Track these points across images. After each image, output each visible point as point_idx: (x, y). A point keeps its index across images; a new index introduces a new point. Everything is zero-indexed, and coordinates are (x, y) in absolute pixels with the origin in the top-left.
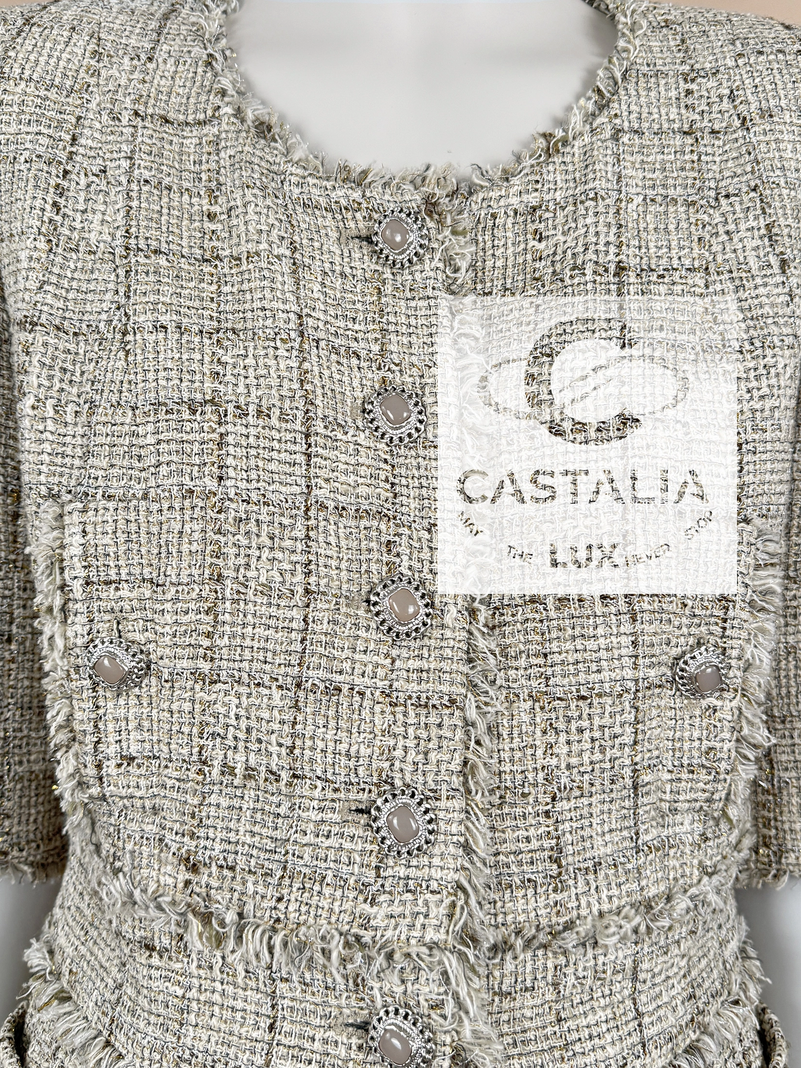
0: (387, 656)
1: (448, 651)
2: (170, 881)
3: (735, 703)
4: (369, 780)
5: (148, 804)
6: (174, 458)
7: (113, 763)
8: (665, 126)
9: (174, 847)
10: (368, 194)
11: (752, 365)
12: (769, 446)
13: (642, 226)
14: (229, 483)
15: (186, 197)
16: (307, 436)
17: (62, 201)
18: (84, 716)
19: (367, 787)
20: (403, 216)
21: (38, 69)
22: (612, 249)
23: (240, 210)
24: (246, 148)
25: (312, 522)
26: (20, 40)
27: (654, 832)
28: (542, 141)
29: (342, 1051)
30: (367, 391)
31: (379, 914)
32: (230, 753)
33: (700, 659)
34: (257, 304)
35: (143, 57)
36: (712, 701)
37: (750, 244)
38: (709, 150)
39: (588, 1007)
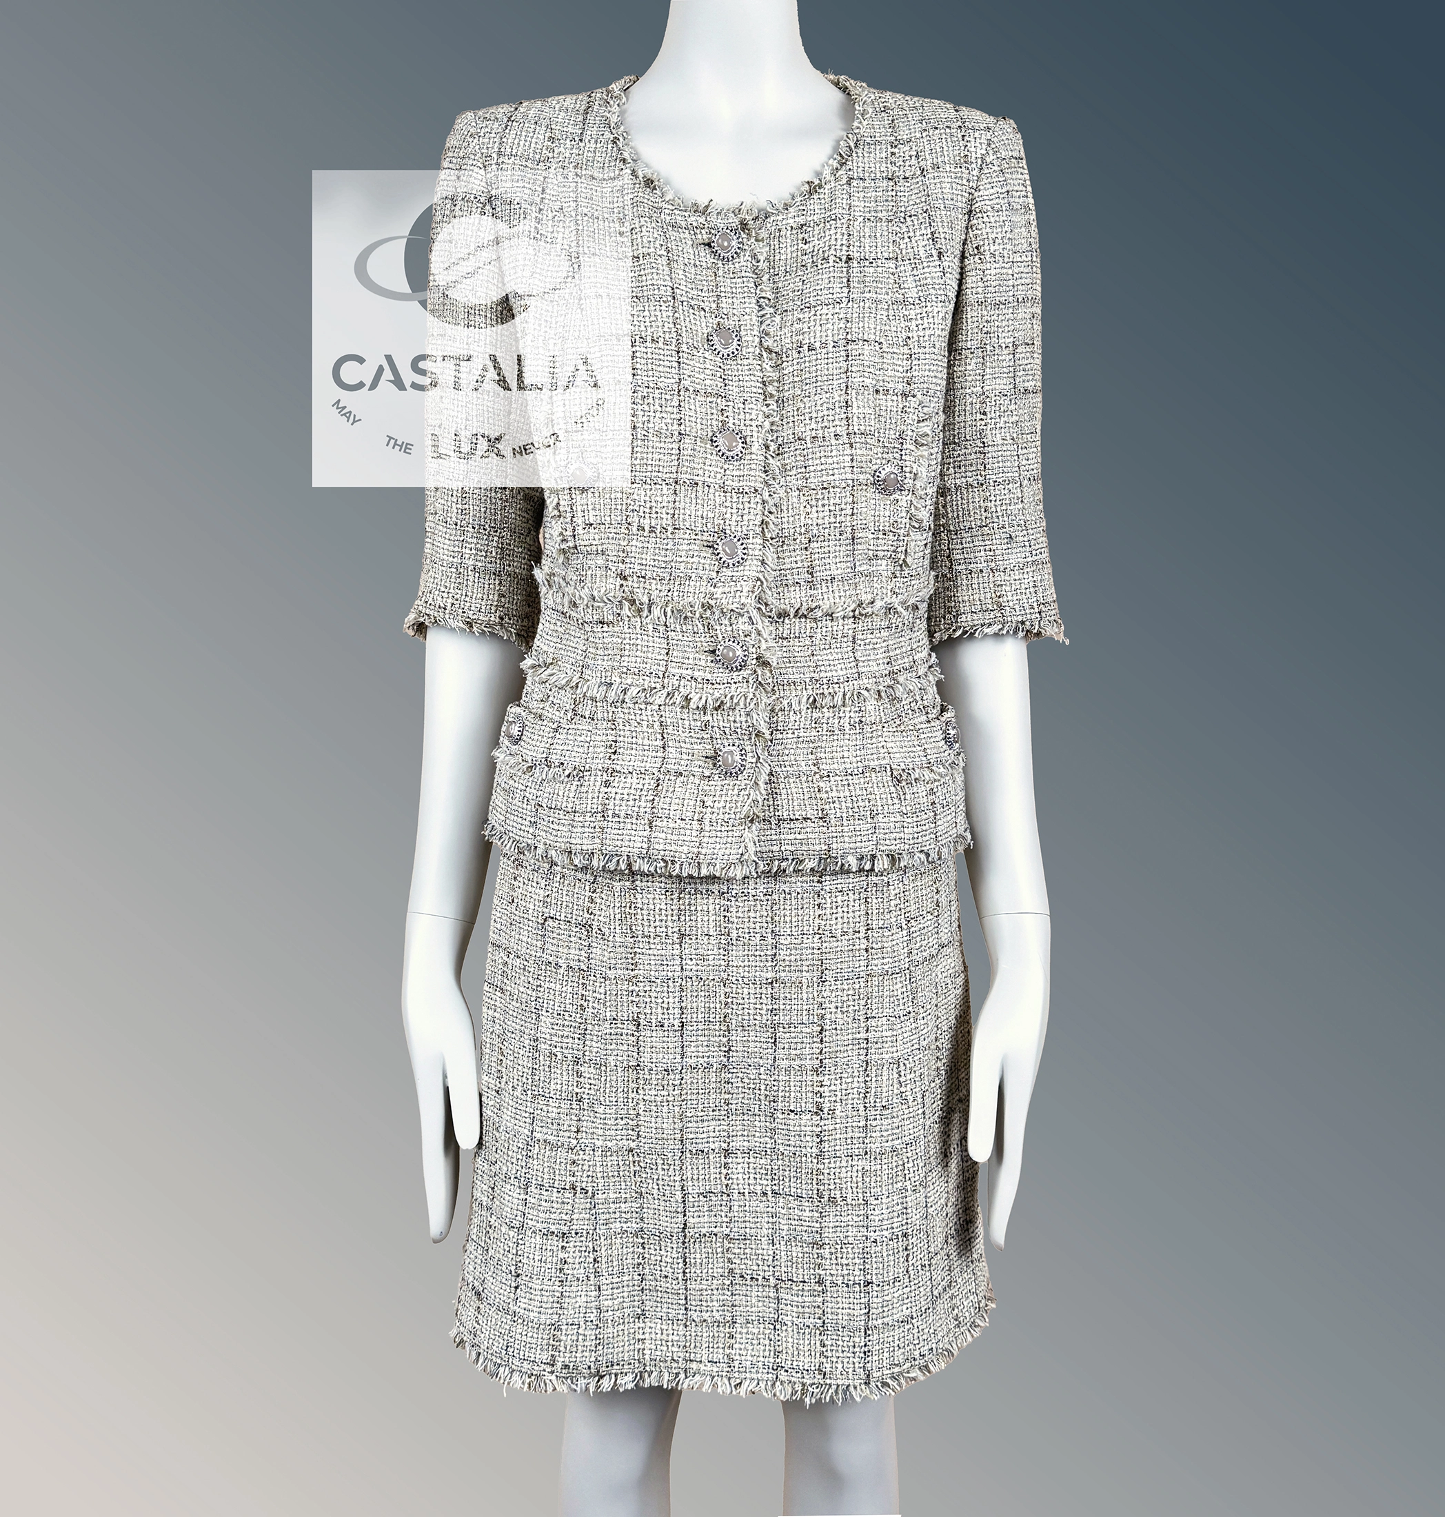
0: (722, 468)
1: (754, 466)
2: (612, 586)
3: (909, 498)
4: (713, 530)
5: (600, 548)
7: (580, 528)
8: (878, 175)
9: (614, 569)
10: (709, 219)
11: (919, 311)
12: (927, 356)
13: (862, 234)
14: (638, 377)
16: (678, 352)
18: (566, 503)
19: (712, 534)
20: (729, 231)
22: (844, 248)
23: (638, 229)
24: (640, 194)
25: (682, 398)
26: (507, 131)
27: (865, 567)
28: (807, 186)
29: (703, 663)
30: (710, 329)
31: (718, 592)
32: (642, 520)
33: (887, 470)
34: (649, 282)
35: (577, 139)
36: (896, 496)
37: (921, 244)
38: (902, 189)
39: (829, 651)
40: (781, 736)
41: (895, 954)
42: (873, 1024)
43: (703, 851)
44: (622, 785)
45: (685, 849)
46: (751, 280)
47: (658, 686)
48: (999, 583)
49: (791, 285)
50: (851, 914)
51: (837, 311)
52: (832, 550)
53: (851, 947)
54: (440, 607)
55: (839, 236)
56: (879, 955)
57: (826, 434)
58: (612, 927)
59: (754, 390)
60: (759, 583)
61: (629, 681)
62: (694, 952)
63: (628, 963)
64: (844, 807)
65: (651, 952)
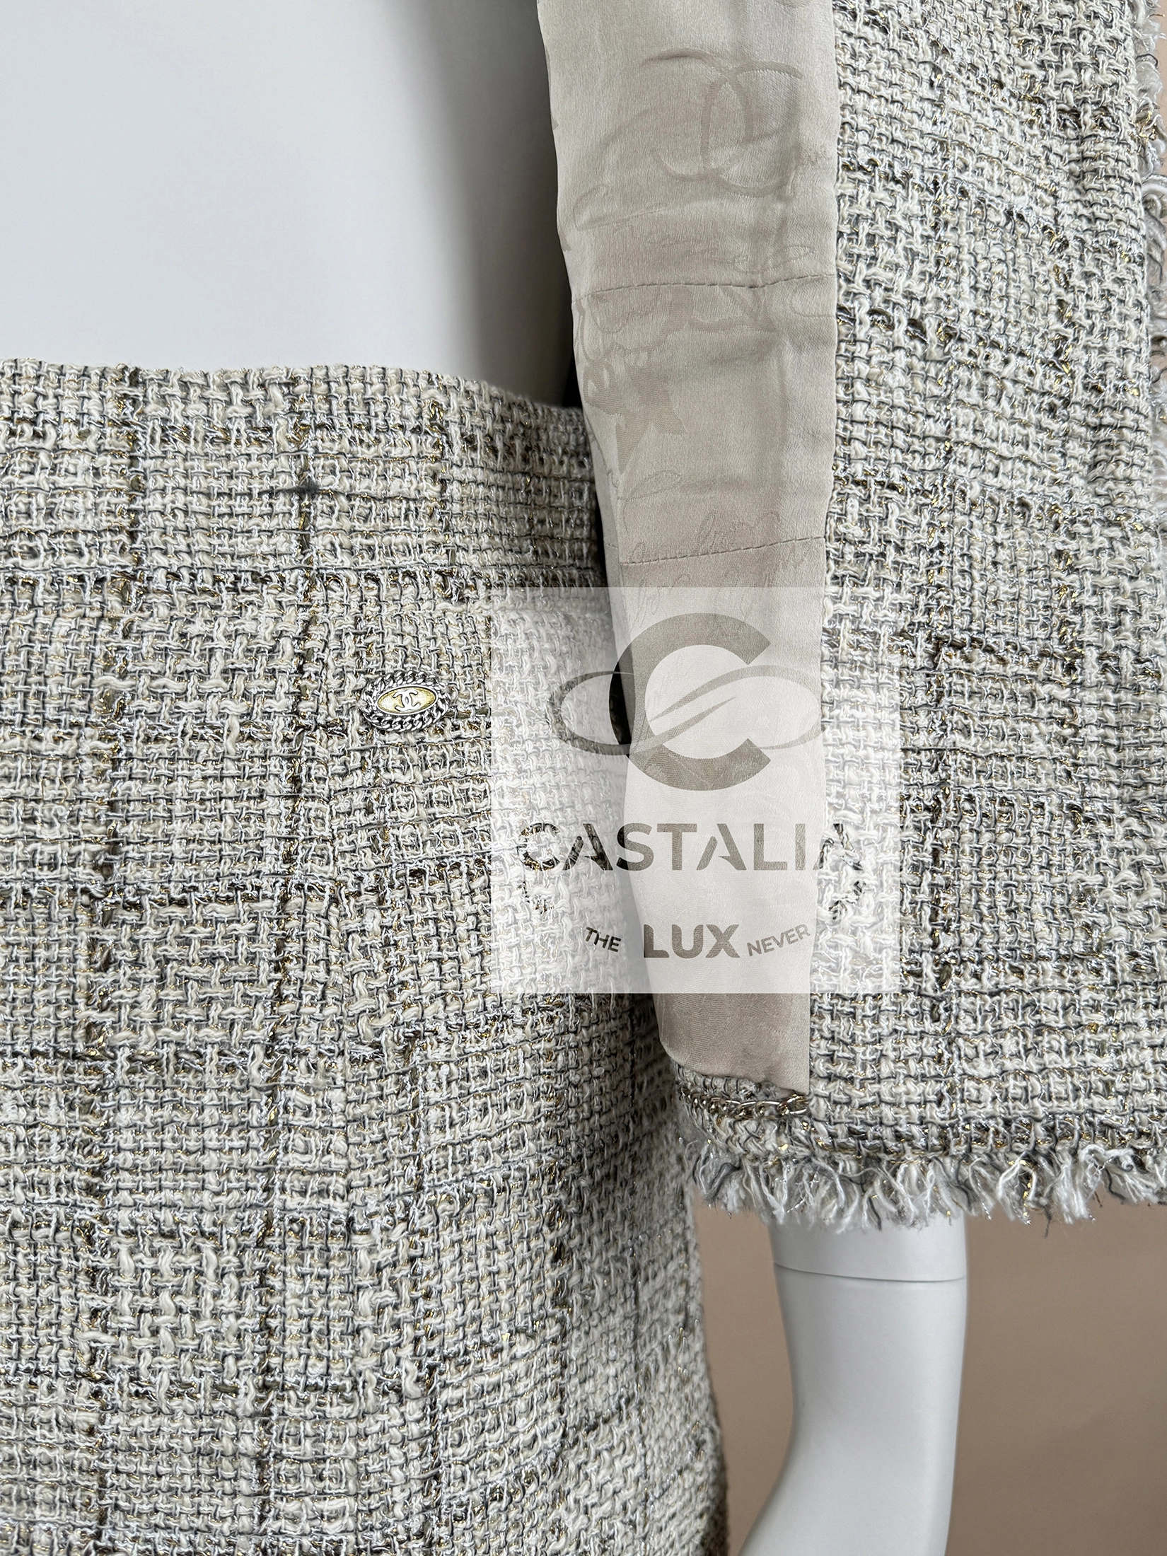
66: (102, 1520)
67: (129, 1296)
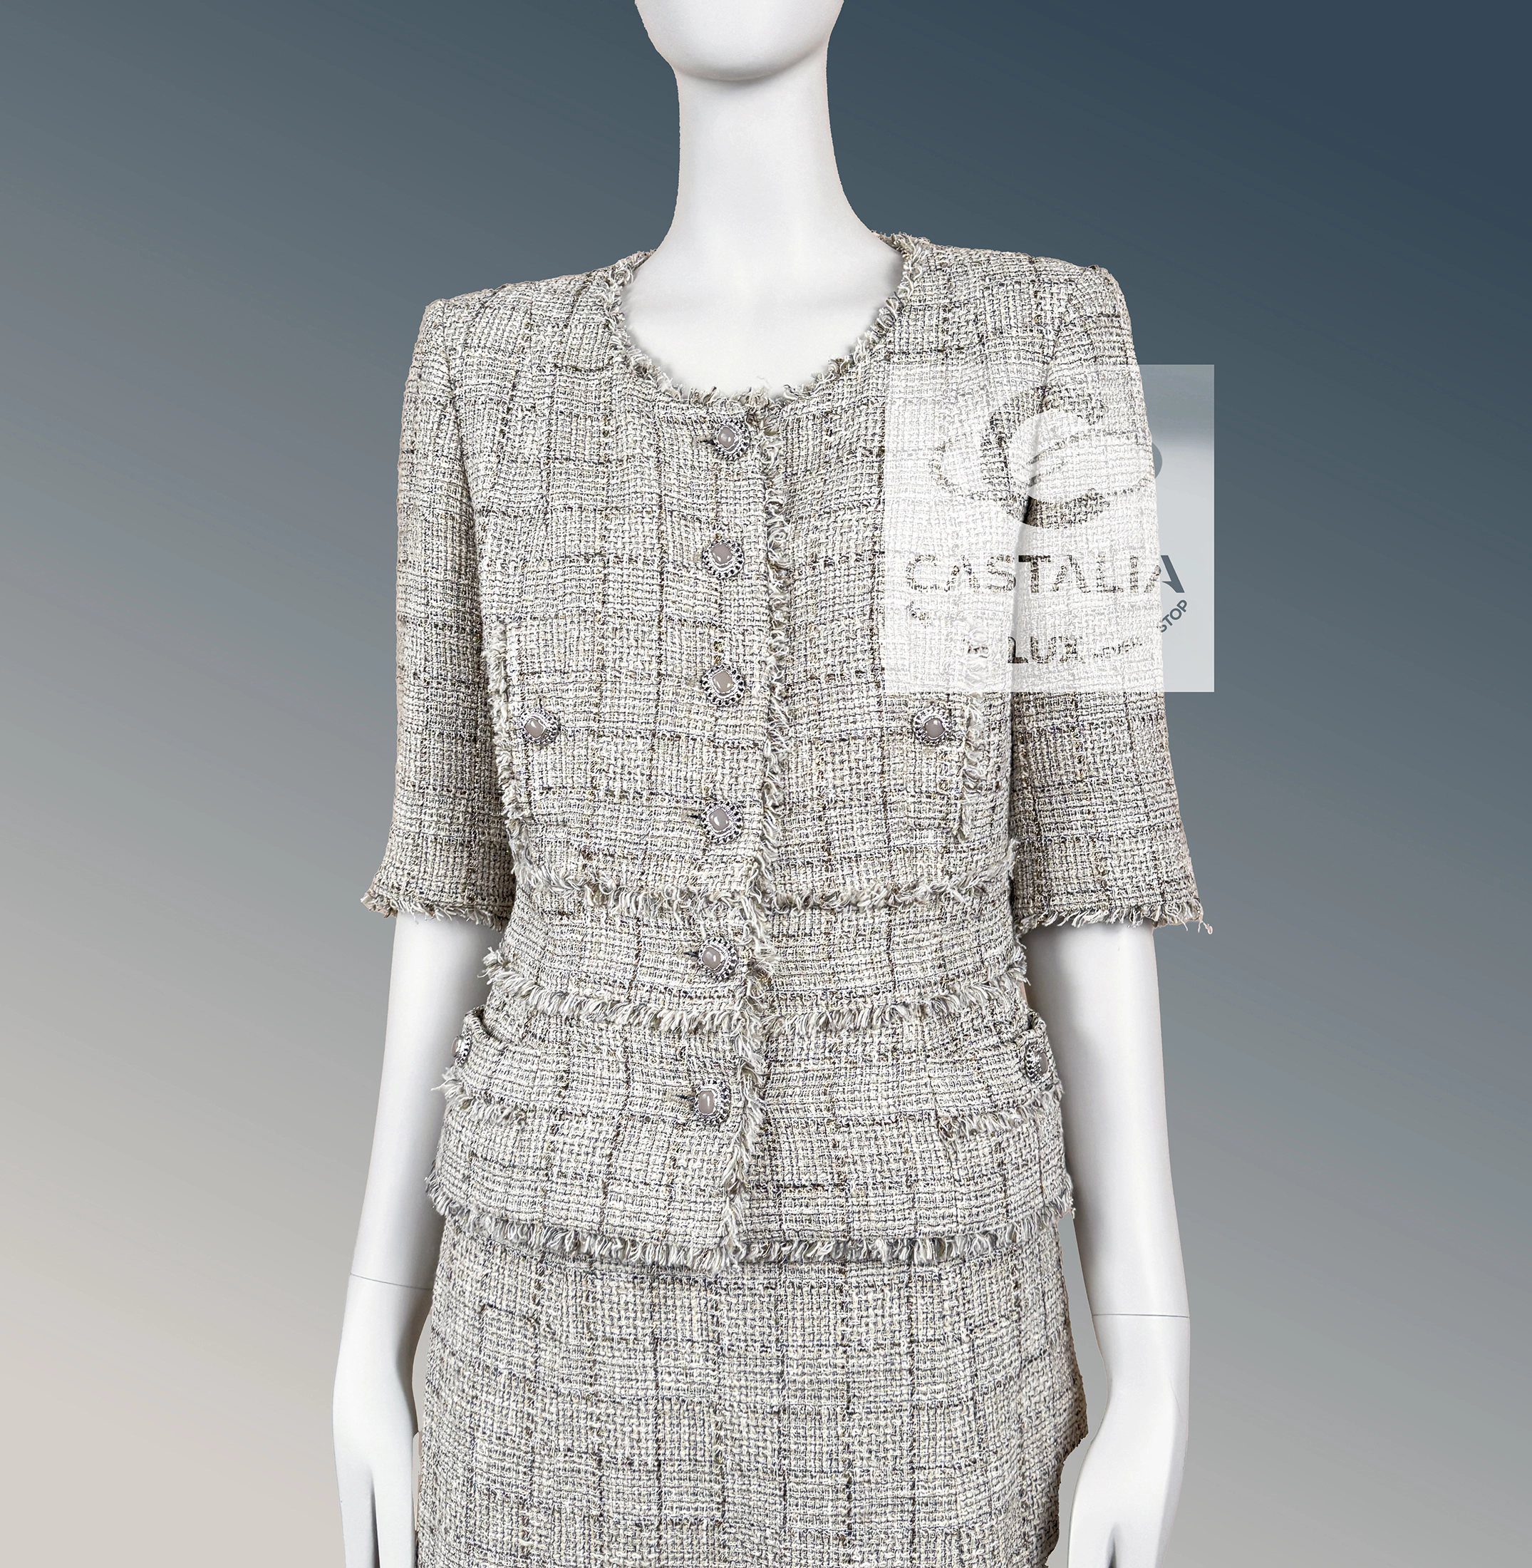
0: (712, 716)
1: (754, 713)
2: (574, 867)
3: (961, 749)
4: (699, 795)
5: (560, 818)
6: (574, 590)
7: (537, 792)
8: (926, 347)
10: (710, 411)
14: (609, 605)
15: (589, 421)
16: (662, 573)
17: (506, 429)
18: (519, 762)
19: (698, 800)
20: (733, 424)
21: (490, 339)
22: (877, 438)
23: (624, 428)
24: (629, 386)
25: (663, 629)
26: (477, 320)
27: (904, 840)
28: (834, 365)
29: (681, 969)
30: (705, 544)
31: (703, 876)
32: (611, 782)
33: (928, 714)
34: (632, 490)
35: (561, 324)
36: (944, 748)
38: (954, 362)
39: (852, 952)
40: (782, 1070)
41: (952, 1378)
42: (922, 1477)
43: (672, 1230)
44: (573, 1132)
45: (648, 1226)
46: (760, 481)
47: (623, 999)
48: (1101, 855)
49: (810, 486)
50: (887, 1319)
51: (864, 515)
52: (856, 819)
53: (888, 1366)
54: (393, 887)
55: (870, 424)
56: (929, 1379)
57: (846, 671)
58: (565, 1324)
59: (757, 617)
60: (756, 864)
61: (588, 992)
62: (672, 1363)
63: (585, 1375)
64: (869, 1169)
65: (614, 1361)
66: (849, 1402)
67: (856, 1311)
